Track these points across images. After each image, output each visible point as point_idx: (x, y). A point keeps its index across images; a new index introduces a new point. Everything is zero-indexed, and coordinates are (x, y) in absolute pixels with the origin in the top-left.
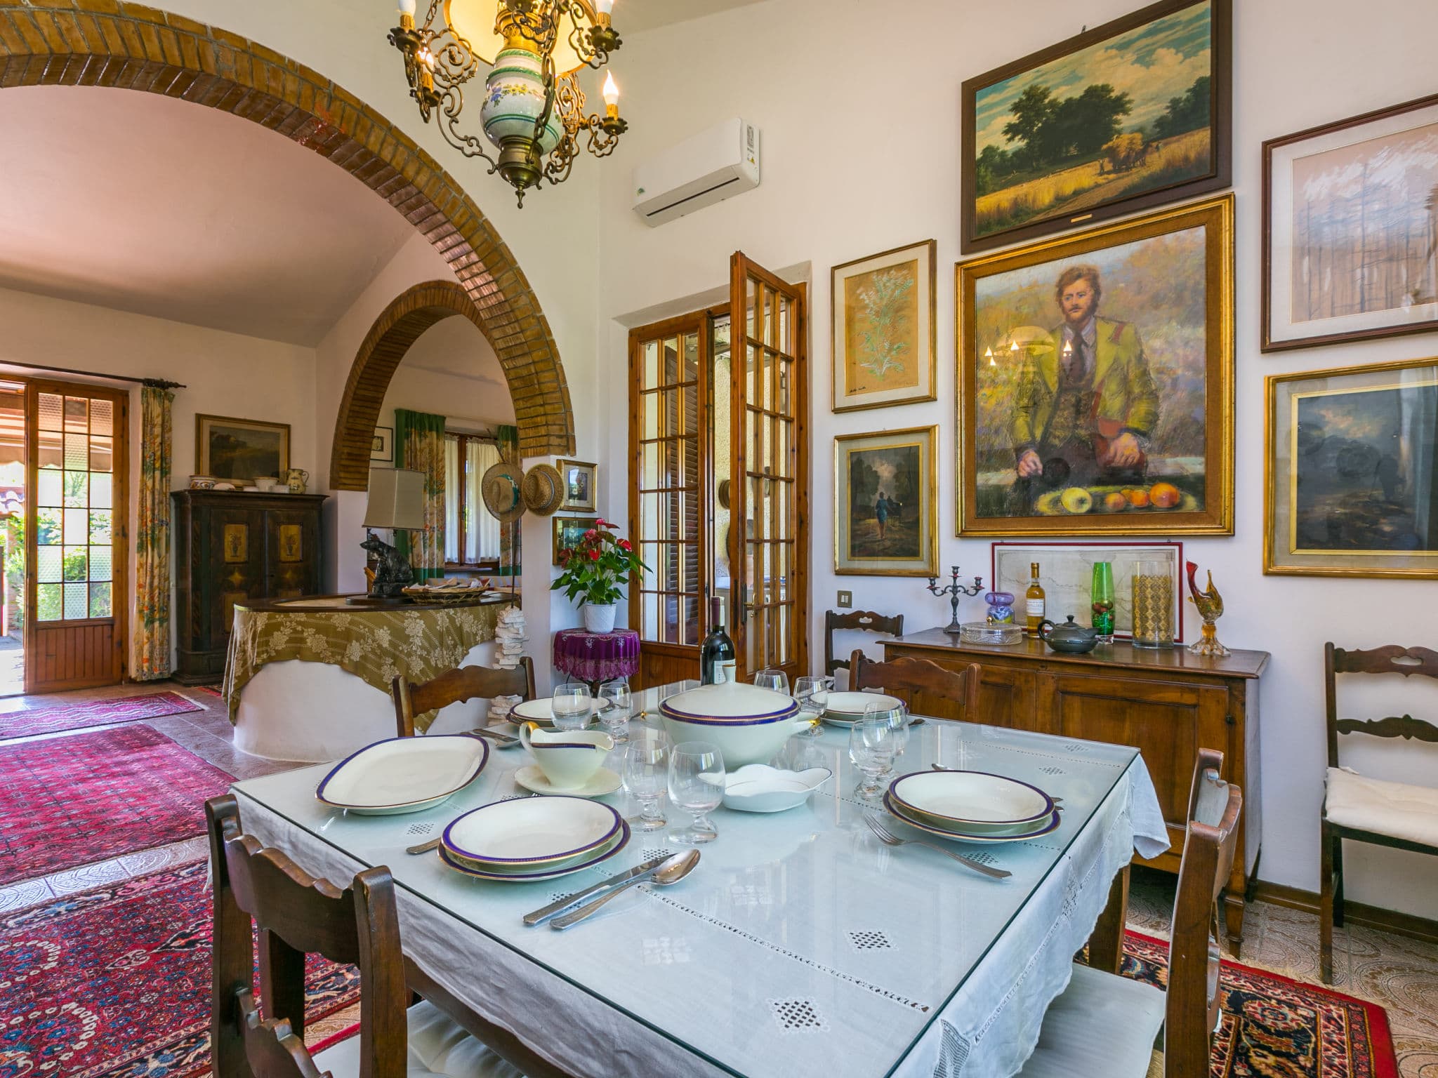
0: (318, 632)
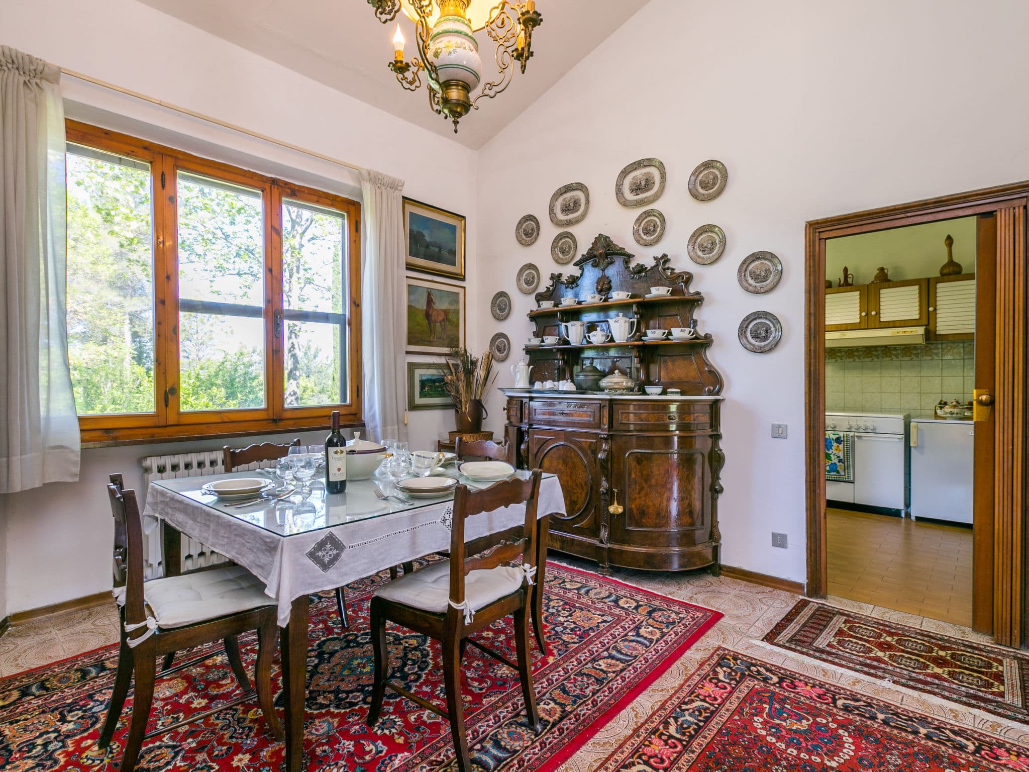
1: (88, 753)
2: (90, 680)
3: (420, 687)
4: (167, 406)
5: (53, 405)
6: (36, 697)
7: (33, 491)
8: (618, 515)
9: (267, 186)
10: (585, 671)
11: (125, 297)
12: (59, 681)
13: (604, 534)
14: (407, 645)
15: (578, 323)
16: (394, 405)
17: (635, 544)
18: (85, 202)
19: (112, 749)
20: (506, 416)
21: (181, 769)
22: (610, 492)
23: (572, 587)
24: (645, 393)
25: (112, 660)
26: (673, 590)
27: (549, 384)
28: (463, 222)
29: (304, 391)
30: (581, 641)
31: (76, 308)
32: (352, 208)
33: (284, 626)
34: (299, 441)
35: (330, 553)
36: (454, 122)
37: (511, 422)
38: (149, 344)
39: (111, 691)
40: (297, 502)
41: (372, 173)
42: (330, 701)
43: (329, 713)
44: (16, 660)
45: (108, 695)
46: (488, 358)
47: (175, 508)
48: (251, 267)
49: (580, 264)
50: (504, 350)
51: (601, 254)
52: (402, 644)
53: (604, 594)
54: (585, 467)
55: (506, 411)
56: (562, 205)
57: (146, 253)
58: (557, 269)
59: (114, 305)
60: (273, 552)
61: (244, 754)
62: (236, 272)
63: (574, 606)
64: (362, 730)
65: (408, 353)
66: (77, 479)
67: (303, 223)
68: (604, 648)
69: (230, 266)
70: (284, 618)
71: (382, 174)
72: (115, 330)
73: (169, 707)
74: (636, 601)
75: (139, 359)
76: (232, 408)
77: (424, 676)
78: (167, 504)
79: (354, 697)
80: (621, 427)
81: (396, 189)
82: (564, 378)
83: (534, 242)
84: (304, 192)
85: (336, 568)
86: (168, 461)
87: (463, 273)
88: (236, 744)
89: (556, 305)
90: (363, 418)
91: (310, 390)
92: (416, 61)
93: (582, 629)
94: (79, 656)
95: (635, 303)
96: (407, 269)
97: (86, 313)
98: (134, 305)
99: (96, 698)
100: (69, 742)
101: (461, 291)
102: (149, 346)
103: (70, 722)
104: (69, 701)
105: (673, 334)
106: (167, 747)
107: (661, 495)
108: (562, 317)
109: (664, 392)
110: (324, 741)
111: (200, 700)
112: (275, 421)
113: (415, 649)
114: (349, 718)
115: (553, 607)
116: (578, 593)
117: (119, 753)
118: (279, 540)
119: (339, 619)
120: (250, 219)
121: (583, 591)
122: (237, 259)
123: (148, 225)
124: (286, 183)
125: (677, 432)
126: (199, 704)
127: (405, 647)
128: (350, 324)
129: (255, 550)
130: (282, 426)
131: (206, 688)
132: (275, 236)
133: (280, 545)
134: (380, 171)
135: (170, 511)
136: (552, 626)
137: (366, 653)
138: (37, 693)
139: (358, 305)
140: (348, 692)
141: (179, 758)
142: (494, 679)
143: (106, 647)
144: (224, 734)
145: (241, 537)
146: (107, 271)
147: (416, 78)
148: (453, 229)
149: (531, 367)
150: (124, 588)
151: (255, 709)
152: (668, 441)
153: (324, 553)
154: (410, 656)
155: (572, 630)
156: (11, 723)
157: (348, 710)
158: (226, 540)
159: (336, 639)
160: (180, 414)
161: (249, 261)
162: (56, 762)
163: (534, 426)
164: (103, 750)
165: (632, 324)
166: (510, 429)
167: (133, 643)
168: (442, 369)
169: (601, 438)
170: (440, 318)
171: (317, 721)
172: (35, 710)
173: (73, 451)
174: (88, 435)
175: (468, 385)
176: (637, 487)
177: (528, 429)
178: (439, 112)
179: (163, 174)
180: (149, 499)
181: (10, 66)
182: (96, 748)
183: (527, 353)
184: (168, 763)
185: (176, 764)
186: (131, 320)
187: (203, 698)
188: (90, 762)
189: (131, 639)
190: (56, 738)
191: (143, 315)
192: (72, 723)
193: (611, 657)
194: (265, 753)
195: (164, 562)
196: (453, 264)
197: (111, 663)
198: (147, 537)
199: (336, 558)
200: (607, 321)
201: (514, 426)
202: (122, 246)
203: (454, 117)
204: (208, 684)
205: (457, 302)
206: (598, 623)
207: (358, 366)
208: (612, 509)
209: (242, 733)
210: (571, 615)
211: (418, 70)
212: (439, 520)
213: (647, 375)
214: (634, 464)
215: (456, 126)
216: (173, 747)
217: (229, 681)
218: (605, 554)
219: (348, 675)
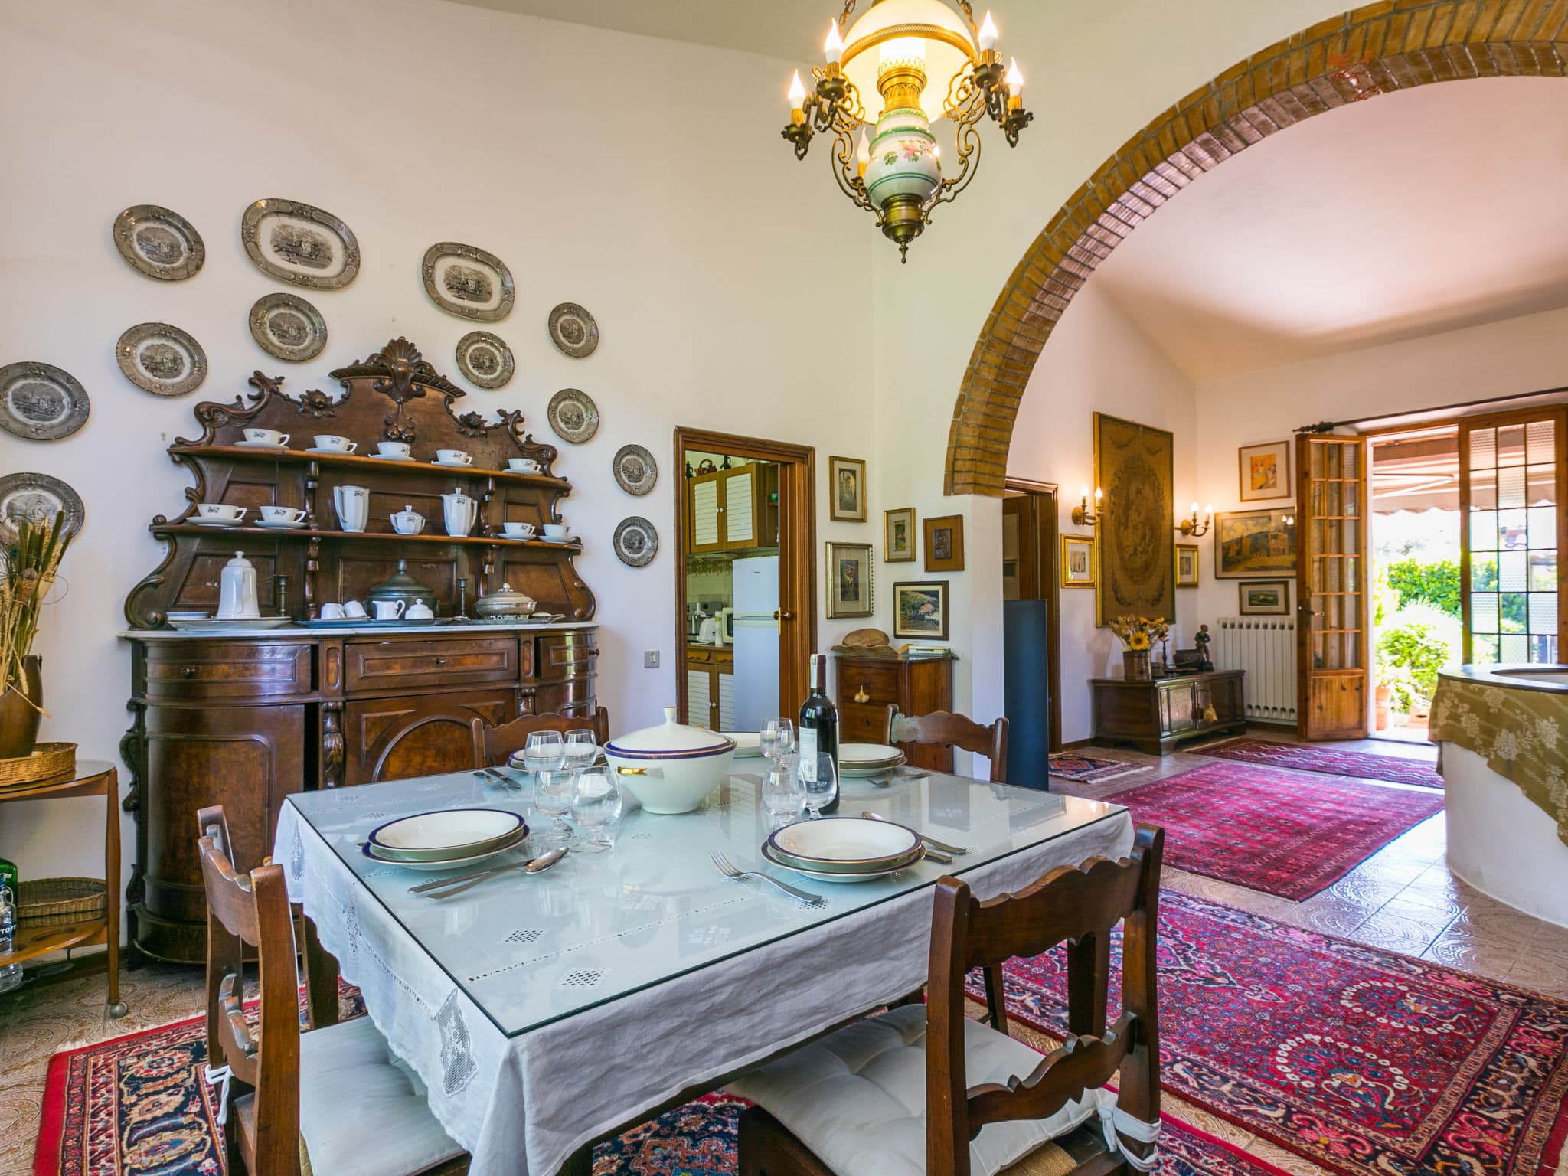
0: (1471, 711)
49: (347, 376)
56: (275, 235)
80: (553, 673)
163: (358, 696)
169: (524, 695)
177: (344, 703)
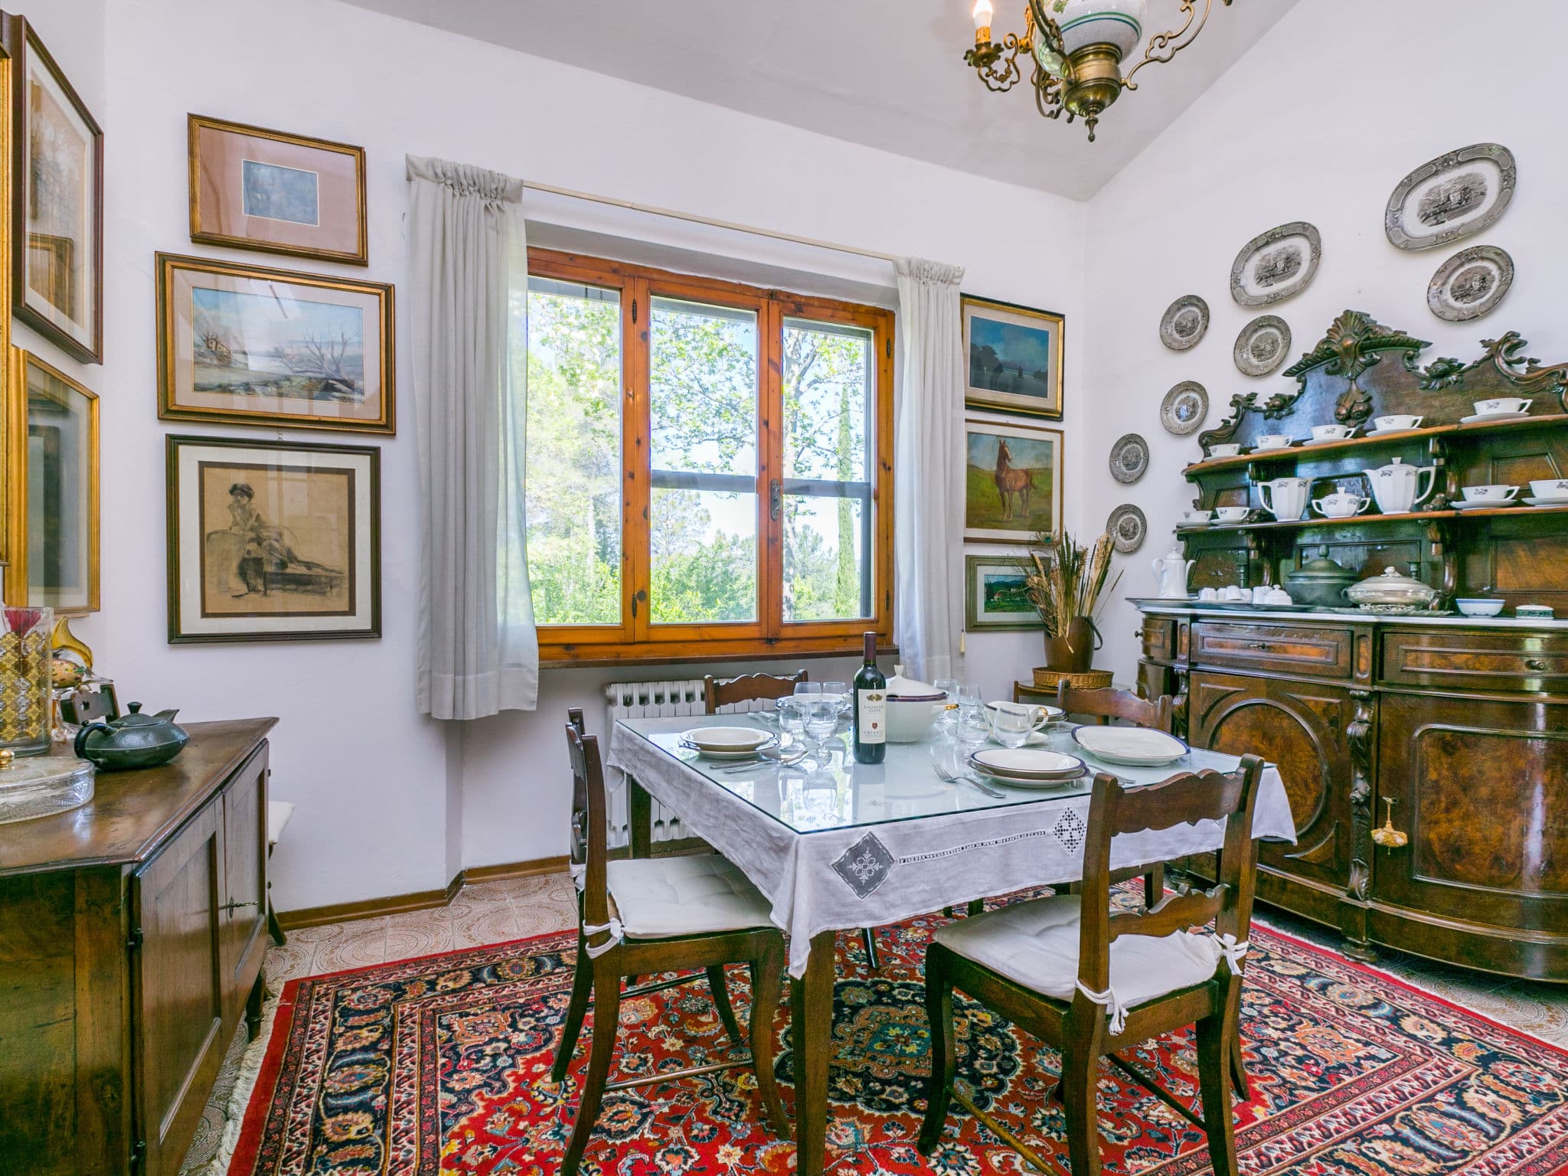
1: (538, 1083)
2: (545, 975)
3: (1004, 1102)
4: (635, 615)
5: (511, 610)
6: (488, 986)
7: (490, 718)
8: (1393, 850)
9: (764, 302)
10: (1340, 1155)
11: (589, 477)
12: (512, 969)
13: (1359, 880)
14: (975, 1020)
15: (1292, 483)
16: (946, 621)
17: (1434, 910)
18: (550, 364)
19: (567, 1086)
20: (1140, 647)
21: (650, 1144)
22: (1373, 800)
23: (1286, 972)
24: (1457, 613)
25: (569, 952)
26: (1537, 1021)
27: (1231, 593)
28: (1061, 323)
29: (799, 598)
30: (1323, 1089)
31: (540, 493)
32: (882, 322)
33: (799, 977)
34: (805, 673)
35: (870, 867)
36: (1088, 122)
37: (1150, 658)
38: (613, 536)
39: (568, 998)
40: (809, 771)
41: (913, 263)
42: (857, 1090)
43: (853, 1112)
44: (469, 929)
45: (564, 1003)
46: (1106, 547)
47: (645, 761)
48: (733, 429)
49: (1299, 371)
50: (1135, 533)
51: (1347, 349)
52: (966, 1016)
53: (1362, 998)
54: (1315, 749)
55: (1140, 638)
56: (1257, 269)
57: (612, 422)
58: (1245, 388)
59: (577, 488)
60: (782, 855)
61: (733, 1145)
62: (716, 436)
63: (1296, 1011)
64: (910, 1158)
65: (967, 540)
66: (534, 708)
67: (801, 361)
68: (1381, 1116)
69: (709, 430)
70: (798, 963)
71: (928, 262)
72: (578, 520)
73: (634, 1040)
74: (1445, 1028)
75: (603, 555)
76: (711, 620)
77: (1010, 1085)
78: (635, 754)
79: (893, 1092)
80: (1404, 679)
81: (951, 282)
82: (1260, 583)
83: (1196, 343)
84: (813, 306)
85: (878, 894)
86: (635, 690)
87: (1060, 410)
88: (722, 1126)
89: (1244, 451)
90: (895, 641)
91: (806, 596)
92: (1012, 39)
93: (1323, 1065)
94: (532, 939)
95: (1434, 435)
96: (968, 407)
97: (549, 499)
98: (599, 487)
99: (550, 1004)
100: (520, 1060)
101: (1055, 438)
102: (615, 538)
103: (522, 1031)
104: (521, 1001)
105: (1534, 492)
106: (633, 1102)
107: (1506, 822)
108: (1258, 471)
109: (1507, 612)
110: (850, 1160)
111: (673, 1040)
112: (769, 641)
113: (990, 1030)
114: (888, 1130)
115: (1251, 1005)
116: (1302, 986)
117: (576, 1095)
118: (792, 837)
119: (864, 951)
120: (735, 363)
121: (1313, 984)
122: (716, 420)
123: (615, 384)
124: (789, 295)
125: (1545, 695)
126: (673, 1045)
127: (973, 1025)
128: (877, 498)
129: (754, 845)
130: (780, 649)
131: (680, 1023)
132: (773, 374)
133: (793, 847)
134: (926, 258)
135: (639, 765)
136: (1254, 1044)
137: (908, 1020)
138: (489, 981)
139: (889, 469)
140: (885, 1083)
141: (647, 1125)
142: (1144, 1124)
143: (563, 932)
144: (704, 1105)
145: (735, 821)
146: (571, 447)
147: (1012, 68)
148: (1042, 337)
149: (1191, 562)
150: (583, 867)
151: (747, 1074)
152: (1521, 713)
153: (860, 866)
154: (982, 1042)
155: (1300, 1060)
156: (461, 1016)
157: (885, 1115)
158: (712, 820)
159: (859, 985)
160: (650, 627)
161: (732, 419)
162: (505, 1085)
163: (1200, 667)
164: (557, 1084)
165: (1423, 479)
166: (1150, 670)
167: (594, 953)
168: (1022, 566)
169: (1354, 697)
170: (1020, 484)
171: (837, 1120)
172: (485, 1003)
173: (530, 671)
174: (547, 650)
175: (1068, 593)
176: (1443, 799)
177: (1188, 671)
178: (1055, 115)
179: (634, 303)
180: (614, 744)
181: (471, 189)
182: (549, 1079)
183: (1180, 537)
184: (633, 1130)
185: (643, 1134)
186: (595, 506)
187: (678, 1038)
188: (541, 1097)
189: (590, 947)
190: (506, 1050)
191: (607, 499)
192: (524, 1034)
193: (1397, 1137)
194: (763, 1155)
195: (630, 827)
196: (1043, 394)
197: (568, 956)
198: (611, 794)
199: (879, 876)
200: (1362, 475)
201: (1157, 664)
202: (587, 414)
203: (1088, 113)
204: (685, 1016)
205: (1049, 457)
206: (1358, 1058)
207: (888, 562)
208: (1379, 835)
209: (730, 1110)
210: (1292, 1028)
211: (1015, 54)
212: (1050, 830)
213: (1461, 576)
214: (1433, 752)
215: (1091, 129)
216: (641, 1106)
217: (711, 1019)
218: (1360, 920)
219: (881, 1052)
